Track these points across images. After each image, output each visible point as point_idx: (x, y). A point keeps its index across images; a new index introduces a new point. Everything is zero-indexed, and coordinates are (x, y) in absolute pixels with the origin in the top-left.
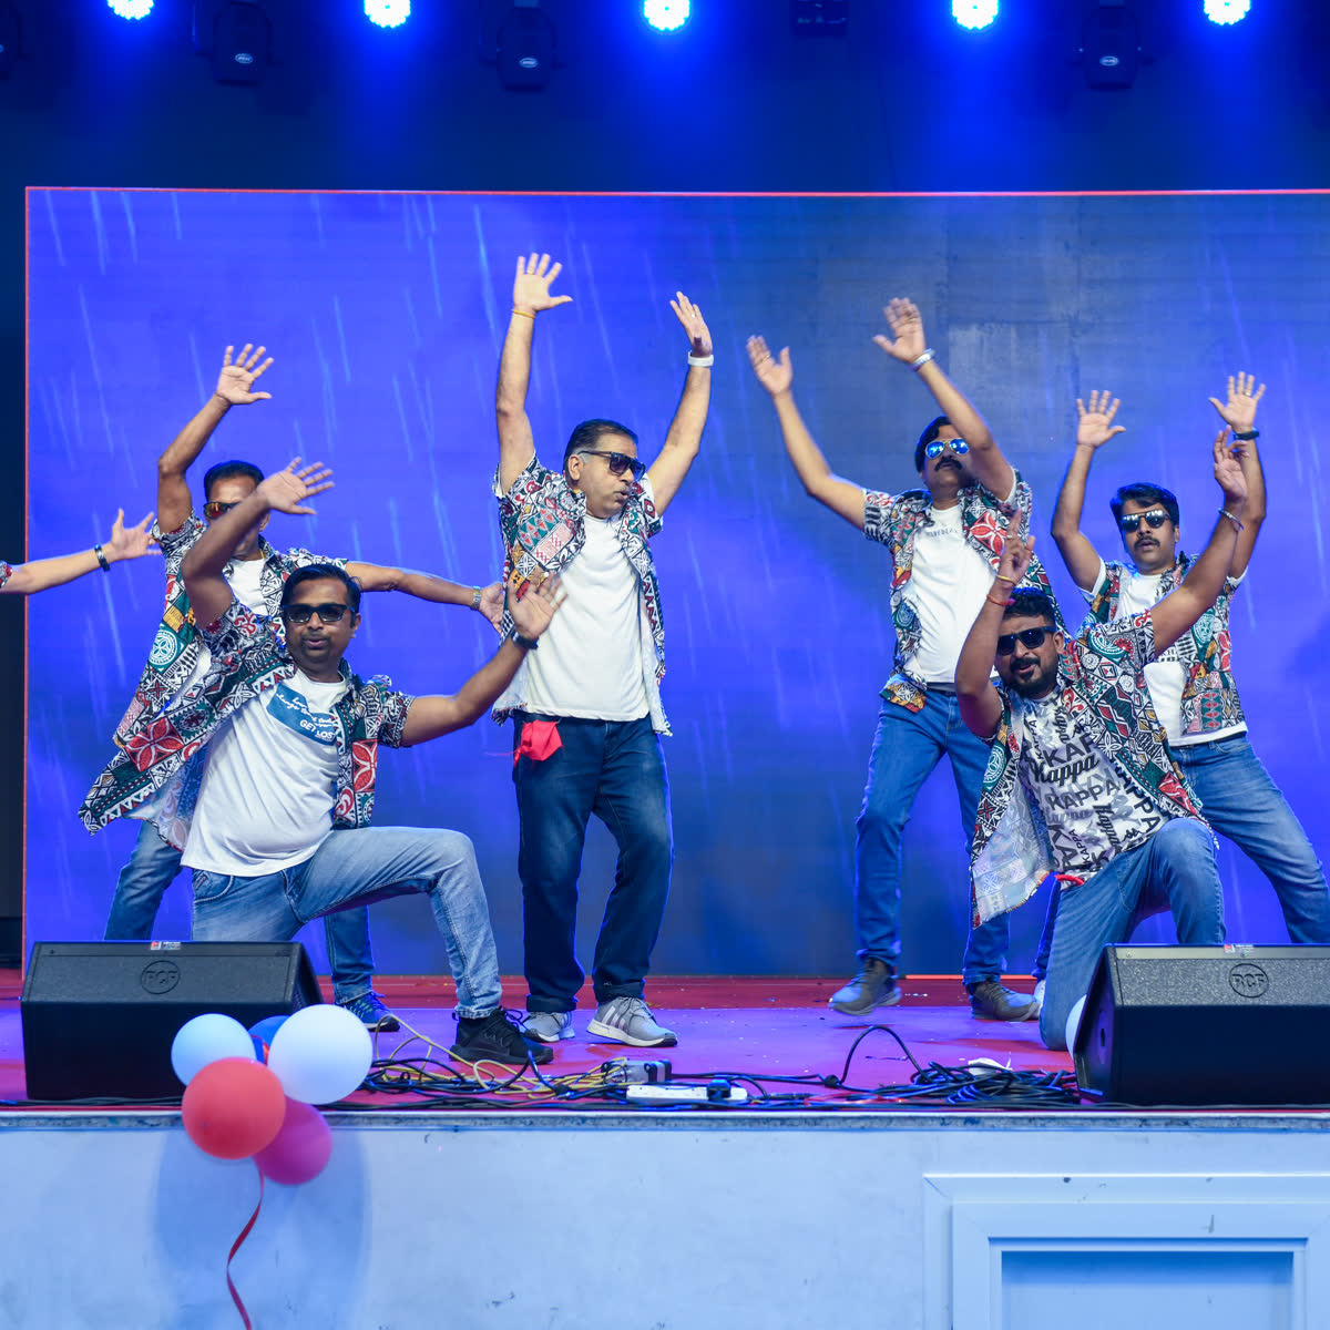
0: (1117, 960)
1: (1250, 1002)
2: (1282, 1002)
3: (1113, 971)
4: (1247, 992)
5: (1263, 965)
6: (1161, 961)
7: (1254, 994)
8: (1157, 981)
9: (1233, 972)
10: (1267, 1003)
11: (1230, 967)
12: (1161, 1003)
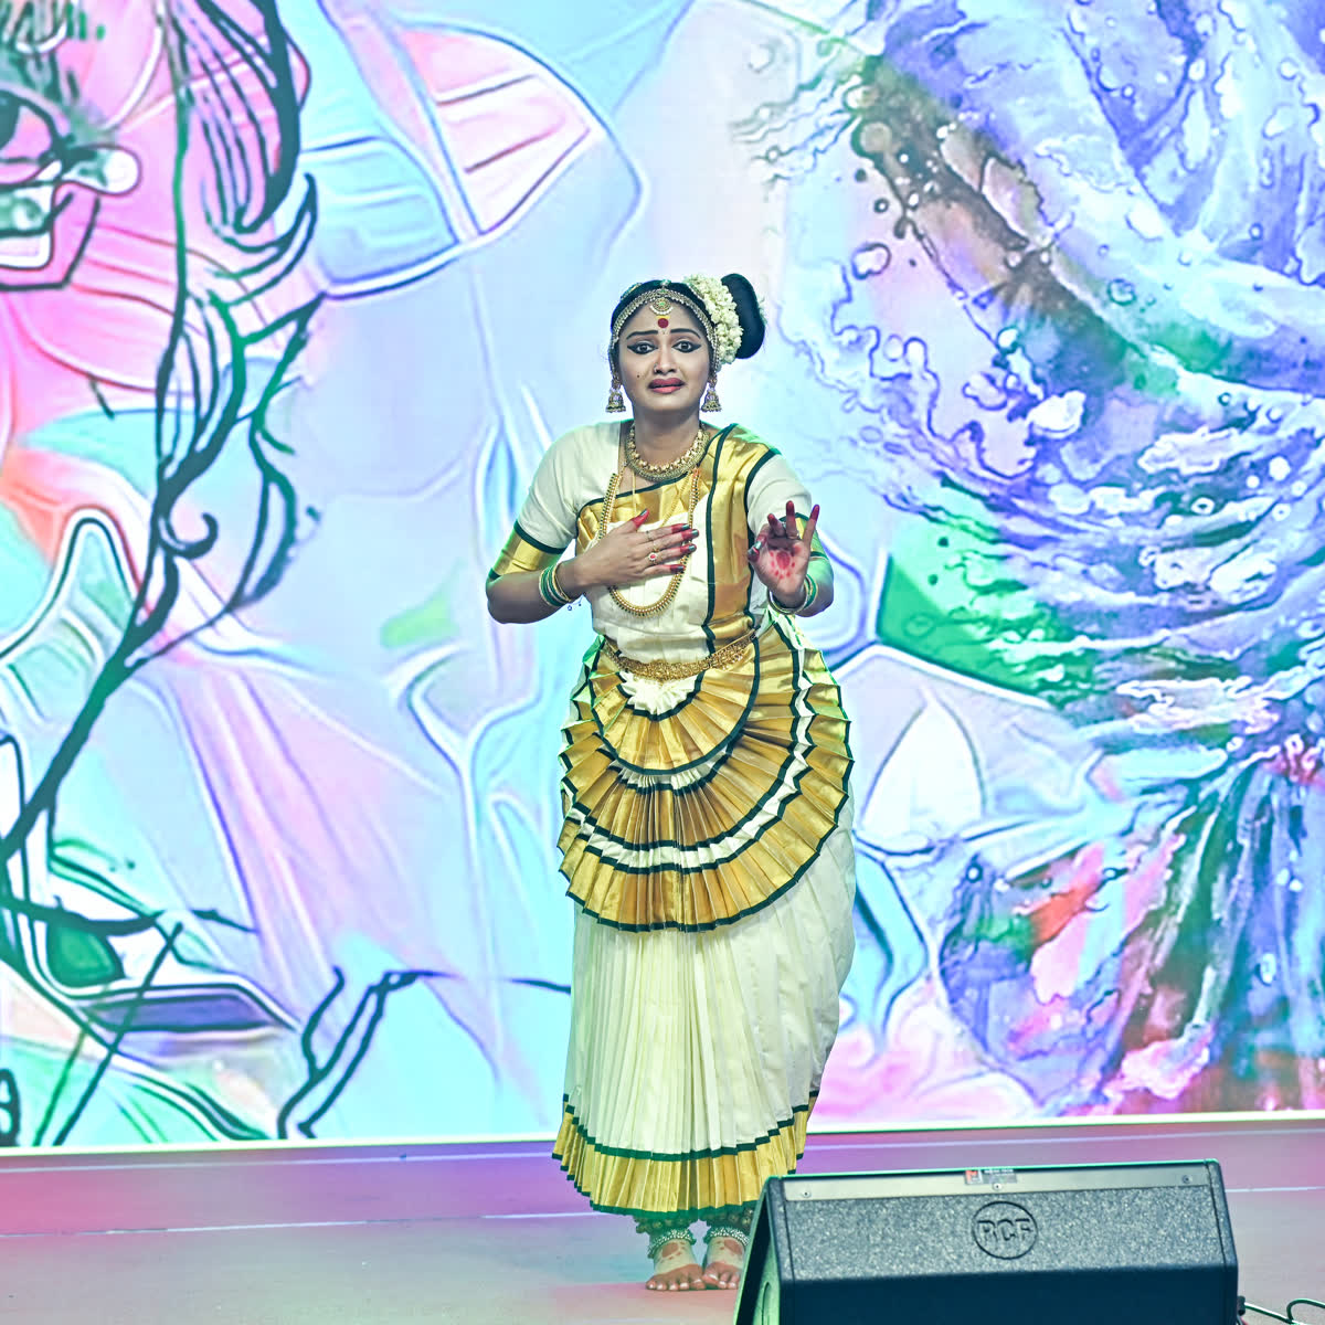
0: (785, 1202)
1: (1006, 1266)
2: (1060, 1265)
3: (780, 1221)
4: (1002, 1249)
5: (1030, 1204)
6: (858, 1201)
7: (1013, 1253)
8: (850, 1236)
9: (980, 1217)
10: (1035, 1268)
11: (974, 1208)
12: (857, 1273)
